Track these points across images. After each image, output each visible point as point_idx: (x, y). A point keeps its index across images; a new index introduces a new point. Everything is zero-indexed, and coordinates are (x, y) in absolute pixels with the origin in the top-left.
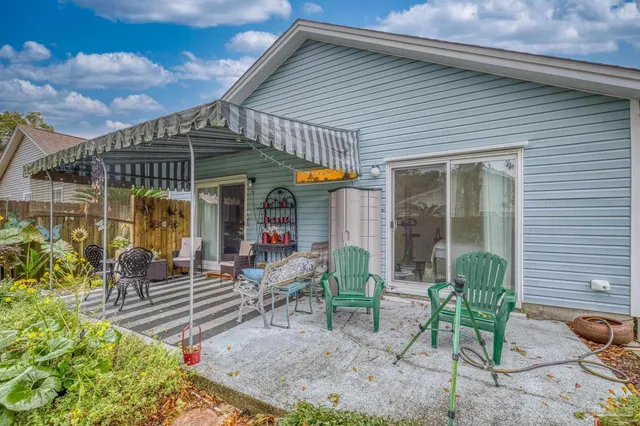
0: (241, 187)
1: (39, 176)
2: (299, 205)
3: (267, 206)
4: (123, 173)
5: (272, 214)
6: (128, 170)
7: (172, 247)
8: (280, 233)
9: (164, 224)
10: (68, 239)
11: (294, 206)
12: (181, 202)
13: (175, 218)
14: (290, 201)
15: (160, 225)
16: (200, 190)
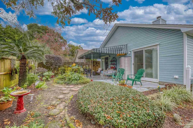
0: (108, 57)
1: (79, 58)
2: (117, 61)
3: (111, 61)
4: (88, 57)
5: (113, 63)
6: (88, 56)
7: (97, 70)
8: (113, 67)
9: (96, 65)
10: (83, 68)
11: (116, 61)
12: (99, 61)
13: (98, 64)
14: (116, 60)
15: (95, 66)
16: (102, 59)
